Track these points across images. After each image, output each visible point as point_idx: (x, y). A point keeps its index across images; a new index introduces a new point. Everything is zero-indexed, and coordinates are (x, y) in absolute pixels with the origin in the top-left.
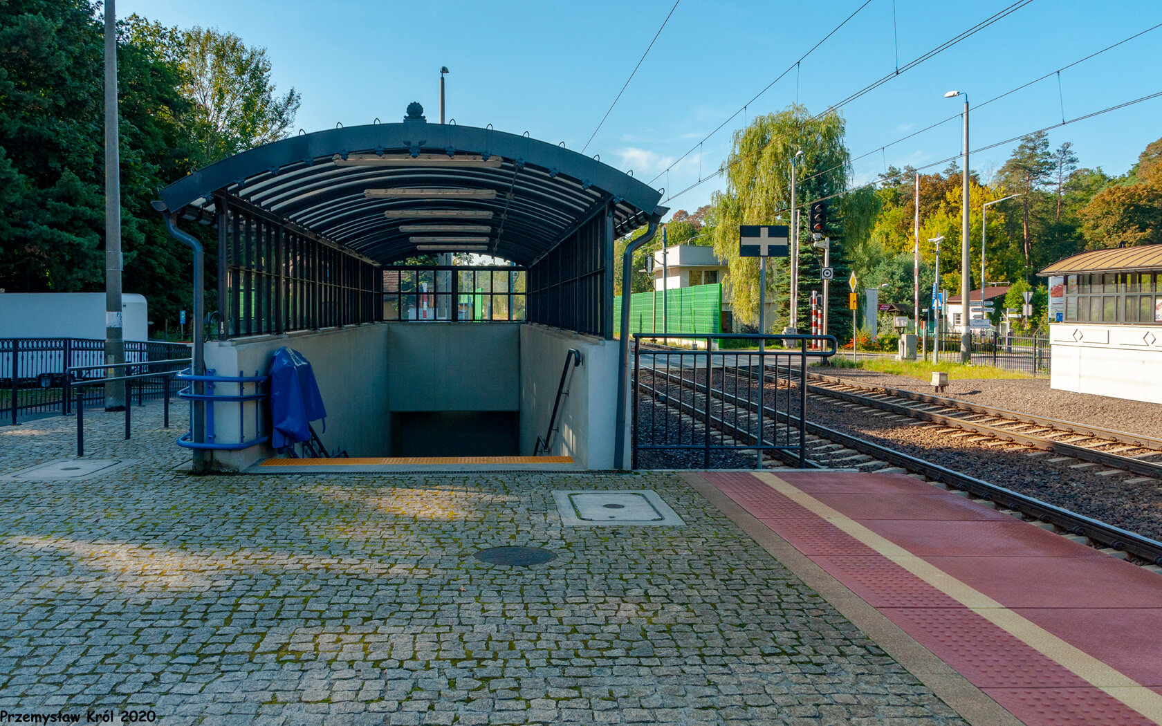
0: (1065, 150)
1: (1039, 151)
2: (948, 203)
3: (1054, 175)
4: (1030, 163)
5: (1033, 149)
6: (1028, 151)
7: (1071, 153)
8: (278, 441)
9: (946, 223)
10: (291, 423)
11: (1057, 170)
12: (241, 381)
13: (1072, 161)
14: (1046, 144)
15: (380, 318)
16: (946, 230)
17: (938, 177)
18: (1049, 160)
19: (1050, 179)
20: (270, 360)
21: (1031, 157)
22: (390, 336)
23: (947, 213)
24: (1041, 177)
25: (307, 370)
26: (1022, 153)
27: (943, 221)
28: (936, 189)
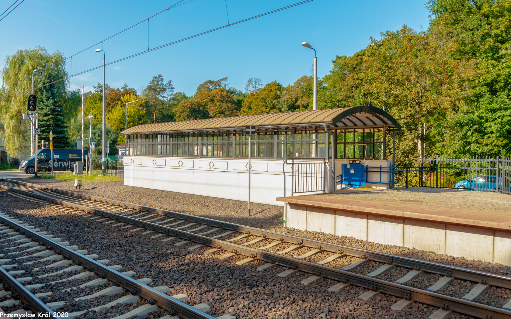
0: (169, 83)
1: (160, 83)
2: (122, 102)
3: (166, 94)
4: (157, 87)
5: (158, 82)
6: (156, 82)
7: (171, 85)
9: (121, 111)
11: (167, 92)
13: (172, 88)
14: (162, 80)
16: (121, 114)
17: (118, 90)
18: (164, 87)
19: (164, 95)
21: (157, 85)
23: (122, 107)
24: (161, 94)
26: (153, 83)
27: (120, 110)
28: (117, 95)
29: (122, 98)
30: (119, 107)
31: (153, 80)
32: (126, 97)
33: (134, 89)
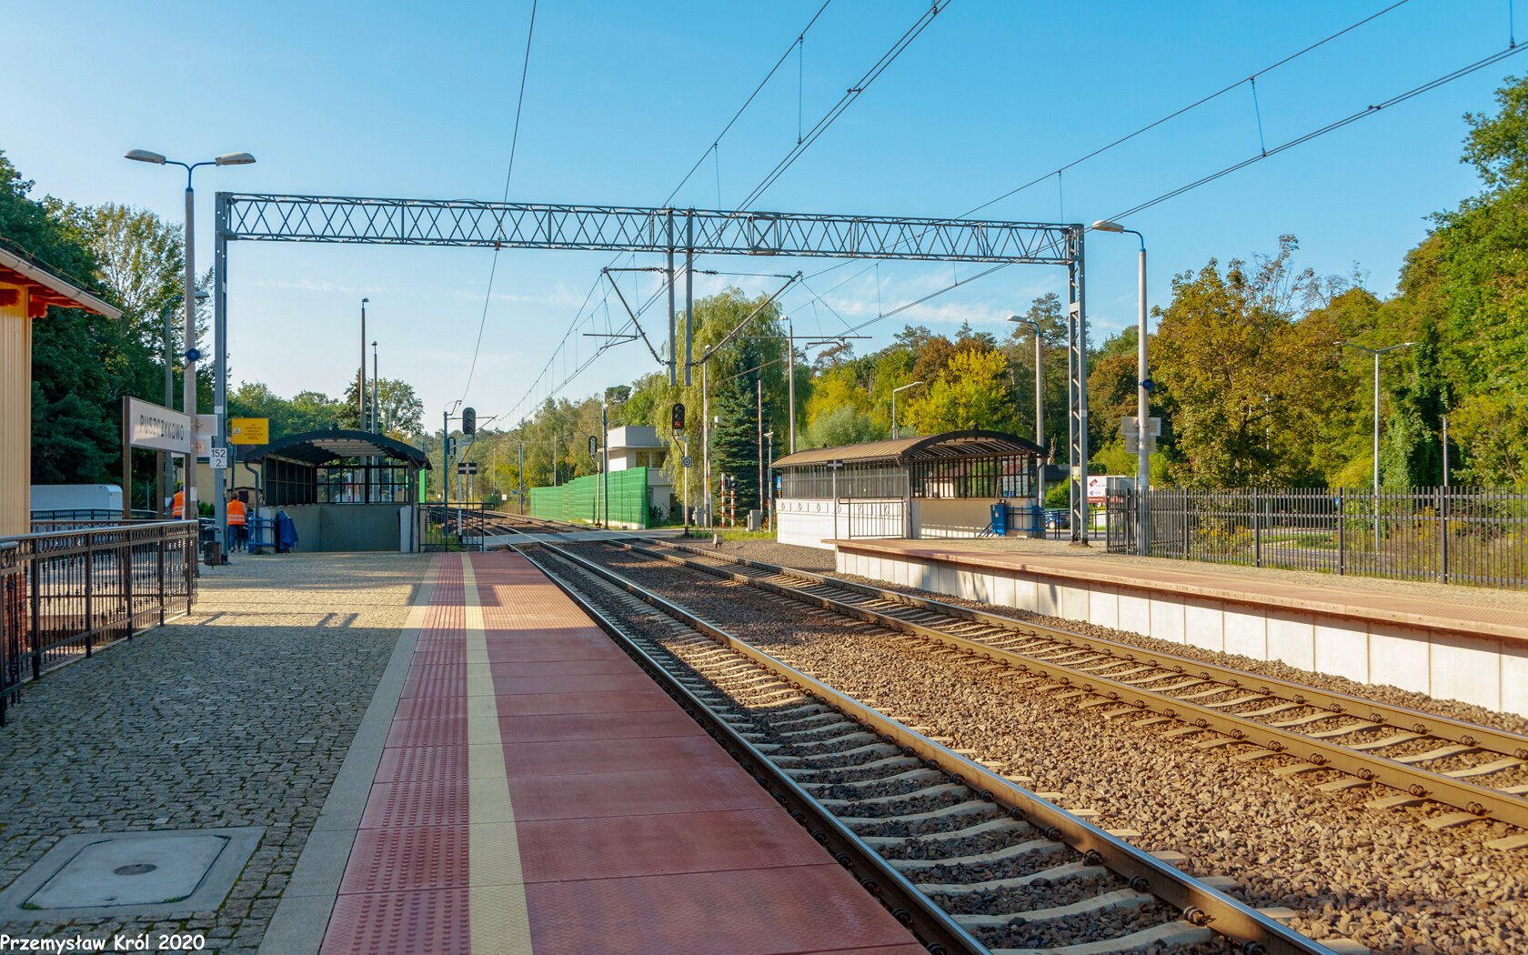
1: (1052, 314)
2: (951, 372)
5: (1047, 311)
6: (1041, 314)
8: (282, 547)
9: (947, 394)
10: (287, 540)
12: (271, 521)
14: (1058, 307)
15: (315, 501)
17: (945, 340)
20: (278, 516)
22: (322, 513)
23: (949, 383)
25: (291, 520)
26: (1036, 315)
27: (945, 391)
28: (940, 355)
29: (950, 361)
30: (940, 384)
31: (1034, 309)
32: (960, 358)
33: (989, 334)
